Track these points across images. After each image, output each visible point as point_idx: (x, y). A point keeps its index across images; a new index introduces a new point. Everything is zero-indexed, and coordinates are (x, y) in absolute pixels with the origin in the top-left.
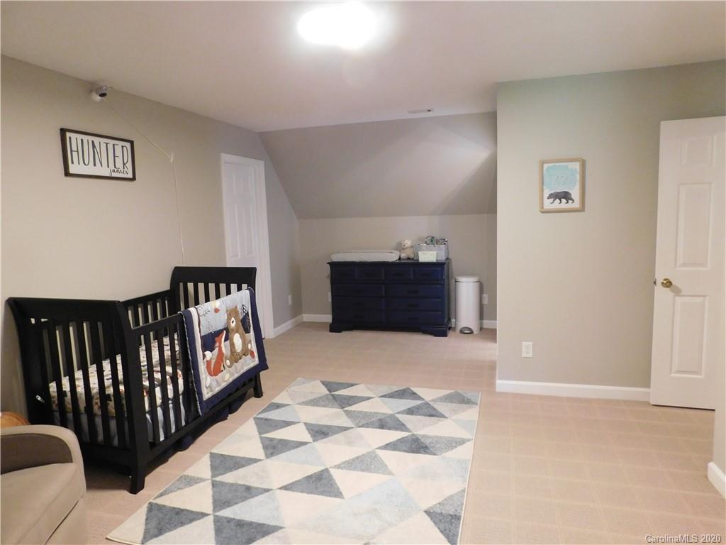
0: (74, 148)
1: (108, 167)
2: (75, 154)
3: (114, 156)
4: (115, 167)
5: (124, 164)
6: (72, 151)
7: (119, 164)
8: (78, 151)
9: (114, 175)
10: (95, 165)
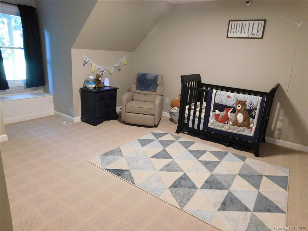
0: (233, 27)
1: (248, 33)
2: (233, 30)
3: (253, 28)
4: (252, 33)
5: (258, 31)
6: (231, 28)
7: (255, 31)
8: (234, 28)
9: (250, 36)
10: (241, 33)
